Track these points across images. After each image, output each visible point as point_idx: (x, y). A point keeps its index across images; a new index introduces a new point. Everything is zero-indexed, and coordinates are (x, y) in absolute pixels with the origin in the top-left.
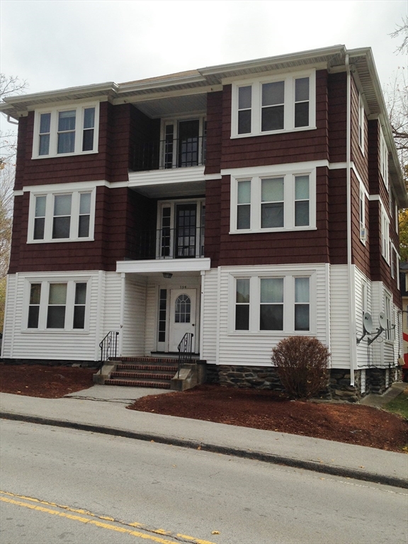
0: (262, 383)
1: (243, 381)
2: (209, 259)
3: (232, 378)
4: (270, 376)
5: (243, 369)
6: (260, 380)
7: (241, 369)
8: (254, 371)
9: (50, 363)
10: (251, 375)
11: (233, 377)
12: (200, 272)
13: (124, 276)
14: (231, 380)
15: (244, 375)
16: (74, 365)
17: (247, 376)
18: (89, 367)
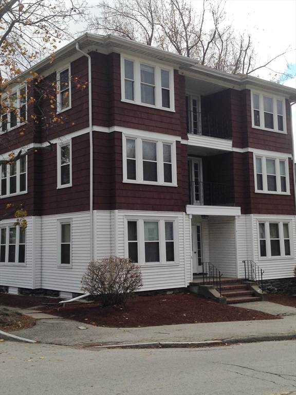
0: (274, 289)
2: (240, 208)
8: (271, 283)
9: (149, 293)
12: (235, 216)
13: (191, 217)
16: (168, 293)
18: (180, 292)
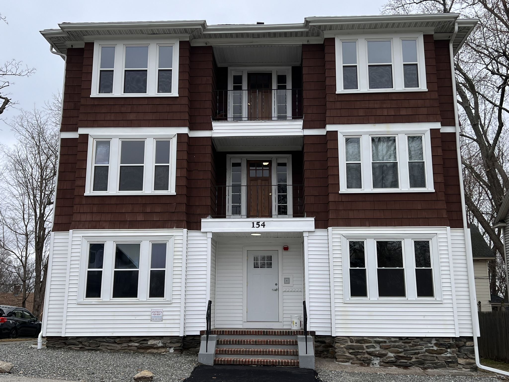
1: (364, 353)
2: (313, 219)
3: (351, 351)
4: (394, 347)
5: (363, 340)
6: (384, 352)
7: (361, 340)
8: (377, 342)
10: (374, 347)
11: (353, 349)
12: (302, 233)
13: (210, 236)
14: (350, 353)
15: (365, 347)
16: (151, 342)
17: (367, 347)
18: (170, 343)
